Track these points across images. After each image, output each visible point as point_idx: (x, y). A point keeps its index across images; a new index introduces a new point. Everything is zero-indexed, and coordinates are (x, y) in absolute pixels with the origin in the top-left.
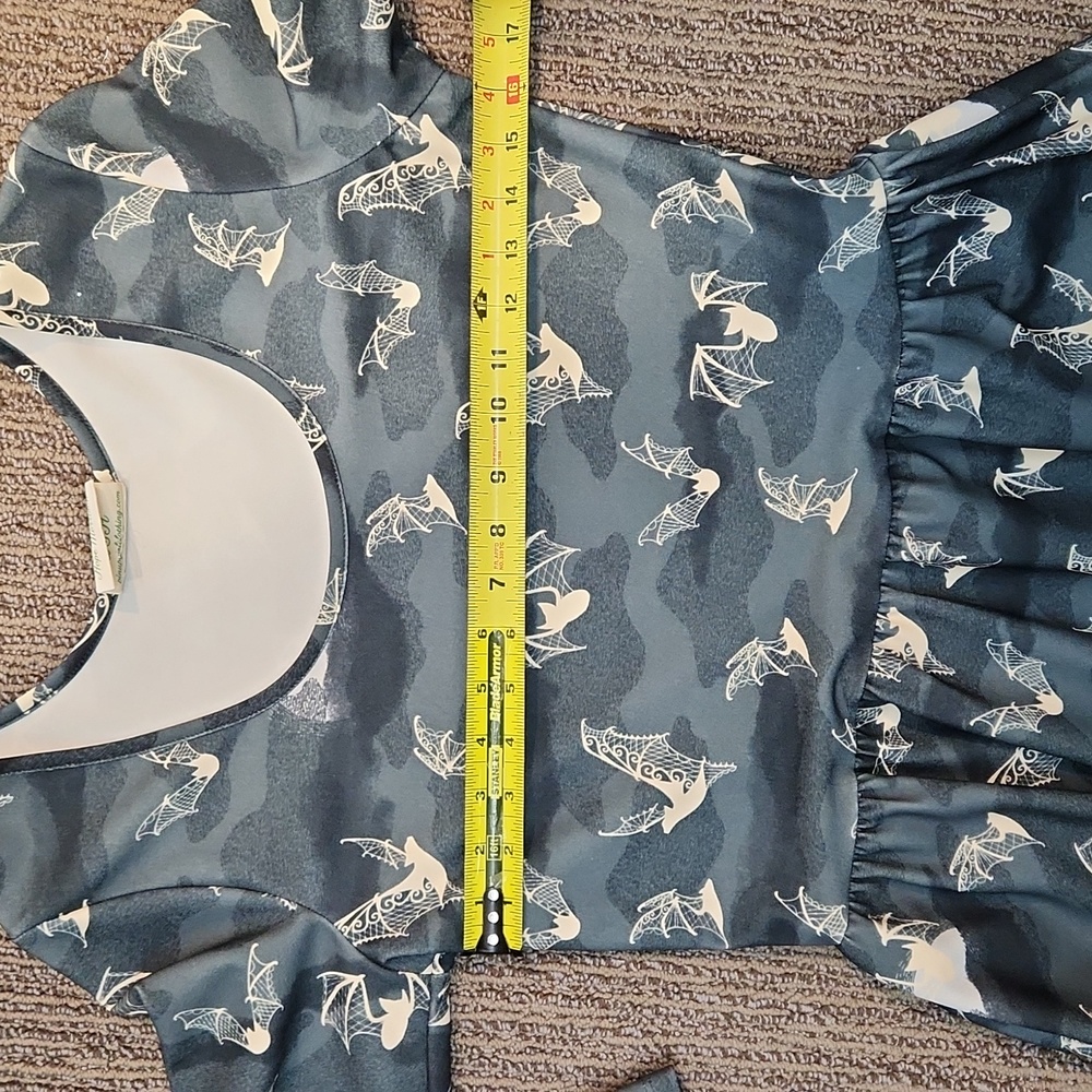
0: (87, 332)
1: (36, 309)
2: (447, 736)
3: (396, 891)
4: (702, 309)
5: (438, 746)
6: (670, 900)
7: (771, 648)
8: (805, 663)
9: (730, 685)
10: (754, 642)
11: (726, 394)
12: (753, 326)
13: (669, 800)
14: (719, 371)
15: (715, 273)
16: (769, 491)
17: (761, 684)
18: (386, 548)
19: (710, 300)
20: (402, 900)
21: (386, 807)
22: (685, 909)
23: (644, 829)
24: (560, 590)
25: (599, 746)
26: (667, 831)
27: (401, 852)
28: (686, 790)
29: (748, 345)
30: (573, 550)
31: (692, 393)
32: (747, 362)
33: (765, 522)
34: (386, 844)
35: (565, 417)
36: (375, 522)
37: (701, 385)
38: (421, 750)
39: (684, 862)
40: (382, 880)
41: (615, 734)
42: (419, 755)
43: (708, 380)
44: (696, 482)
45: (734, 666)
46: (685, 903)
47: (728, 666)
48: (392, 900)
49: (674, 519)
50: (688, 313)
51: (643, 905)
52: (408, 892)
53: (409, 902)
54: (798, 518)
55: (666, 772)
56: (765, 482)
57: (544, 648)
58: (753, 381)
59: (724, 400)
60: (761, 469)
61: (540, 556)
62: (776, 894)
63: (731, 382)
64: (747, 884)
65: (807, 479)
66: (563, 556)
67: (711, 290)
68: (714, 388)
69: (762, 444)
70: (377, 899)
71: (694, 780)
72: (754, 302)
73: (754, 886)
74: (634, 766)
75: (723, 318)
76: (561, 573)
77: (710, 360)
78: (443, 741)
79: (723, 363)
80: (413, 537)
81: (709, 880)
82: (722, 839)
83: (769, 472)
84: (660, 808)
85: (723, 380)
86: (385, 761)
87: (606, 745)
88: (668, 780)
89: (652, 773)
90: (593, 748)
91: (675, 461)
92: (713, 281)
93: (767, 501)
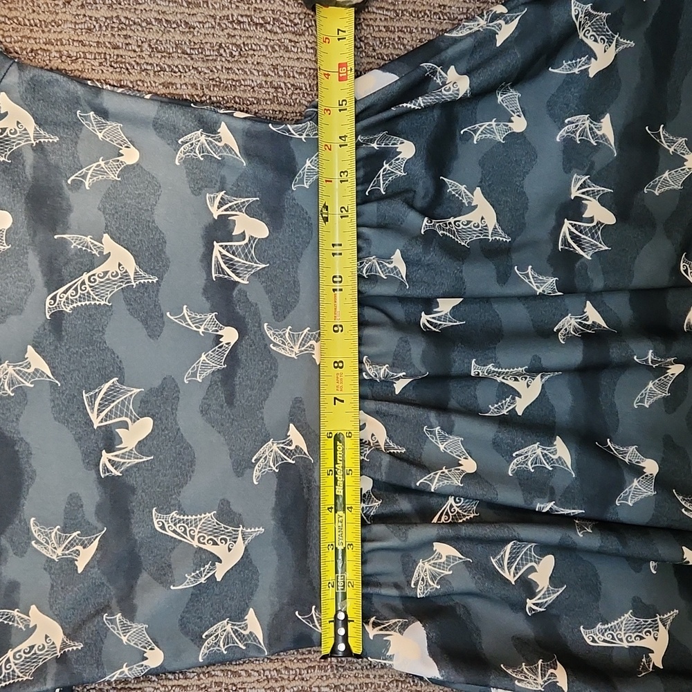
2: (55, 530)
3: (25, 646)
4: (216, 218)
5: (50, 538)
6: (225, 627)
7: (282, 445)
8: (305, 454)
9: (256, 473)
10: (270, 443)
11: (237, 275)
13: (218, 558)
14: (232, 259)
15: (223, 193)
16: (272, 339)
17: (277, 471)
19: (221, 212)
20: (29, 652)
21: (14, 586)
23: (203, 580)
24: (131, 418)
25: (166, 526)
26: (219, 579)
27: (26, 617)
28: (230, 550)
29: (249, 241)
30: (139, 390)
31: (214, 275)
32: (250, 252)
33: (272, 360)
34: (15, 612)
35: (125, 298)
38: (38, 542)
39: (231, 599)
40: (14, 639)
41: (178, 517)
42: (35, 546)
44: (222, 336)
45: (257, 460)
46: (236, 627)
47: (253, 461)
48: (22, 653)
49: (208, 363)
50: (206, 221)
51: (206, 633)
52: (33, 647)
53: (35, 654)
54: (293, 356)
55: (215, 539)
56: (269, 333)
57: (123, 461)
58: (255, 265)
59: (237, 279)
60: (266, 324)
61: (114, 397)
62: (297, 613)
63: (241, 266)
64: (277, 608)
65: (298, 328)
66: (131, 395)
67: (221, 205)
69: (265, 308)
70: (10, 654)
71: (235, 542)
72: (251, 212)
73: (281, 609)
74: (193, 537)
75: (231, 223)
76: (131, 407)
77: (225, 252)
78: (53, 534)
79: (233, 254)
80: (21, 391)
82: (258, 580)
83: (271, 326)
84: (213, 564)
85: (234, 265)
86: (11, 552)
87: (172, 524)
88: (217, 544)
89: (205, 541)
90: (163, 527)
91: (207, 323)
92: (222, 198)
93: (271, 346)
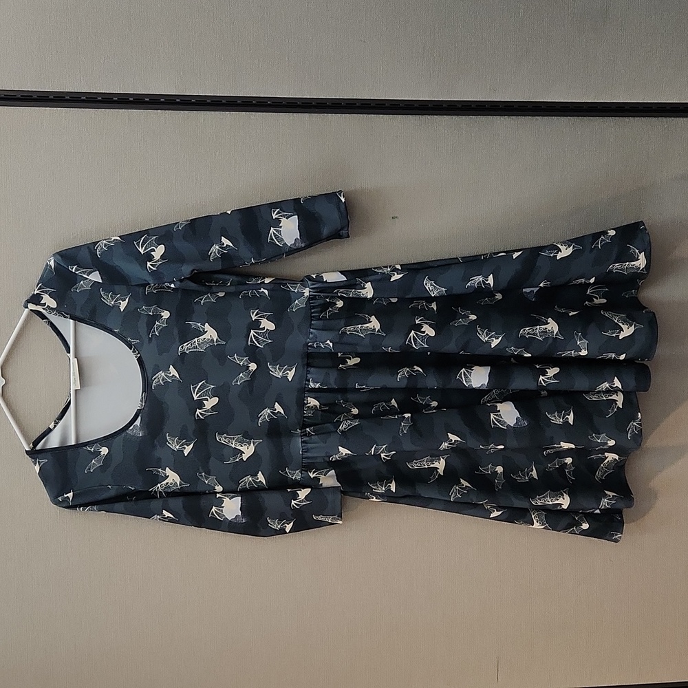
0: (67, 318)
1: (52, 308)
4: (254, 320)
5: (174, 442)
6: (249, 478)
7: (272, 411)
8: (283, 414)
9: (260, 421)
10: (267, 409)
12: (268, 325)
13: (244, 452)
14: (258, 337)
15: (257, 310)
16: (271, 369)
17: (269, 421)
18: (159, 386)
19: (256, 318)
21: (159, 459)
22: (253, 480)
23: (237, 460)
24: (209, 397)
25: (221, 439)
26: (244, 460)
27: (165, 472)
28: (248, 449)
29: (266, 330)
30: (213, 386)
31: (249, 343)
32: (266, 335)
33: (270, 378)
34: (160, 470)
35: (212, 349)
36: (155, 379)
37: (252, 340)
40: (160, 480)
41: (226, 436)
42: (168, 444)
43: (254, 340)
44: (250, 367)
45: (261, 416)
47: (259, 416)
49: (243, 377)
50: (249, 321)
51: (241, 480)
53: (169, 486)
54: (280, 377)
55: (242, 444)
56: (270, 367)
57: (205, 413)
58: (267, 341)
59: (259, 345)
60: (269, 363)
61: (203, 388)
62: (280, 471)
63: (262, 340)
64: (271, 470)
65: (281, 366)
66: (210, 388)
67: (256, 315)
68: (256, 342)
69: (268, 356)
70: (159, 485)
71: (250, 446)
72: (269, 319)
73: (273, 470)
74: (232, 444)
75: (260, 322)
76: (210, 392)
77: (255, 334)
78: (175, 440)
79: (259, 335)
80: (166, 383)
81: (260, 472)
82: (262, 460)
83: (271, 364)
84: (242, 454)
85: (259, 340)
87: (224, 439)
88: (242, 447)
89: (238, 445)
91: (243, 361)
92: (257, 312)
93: (271, 372)
